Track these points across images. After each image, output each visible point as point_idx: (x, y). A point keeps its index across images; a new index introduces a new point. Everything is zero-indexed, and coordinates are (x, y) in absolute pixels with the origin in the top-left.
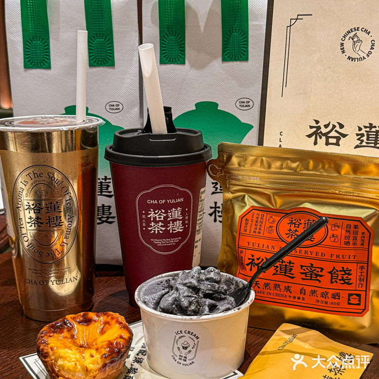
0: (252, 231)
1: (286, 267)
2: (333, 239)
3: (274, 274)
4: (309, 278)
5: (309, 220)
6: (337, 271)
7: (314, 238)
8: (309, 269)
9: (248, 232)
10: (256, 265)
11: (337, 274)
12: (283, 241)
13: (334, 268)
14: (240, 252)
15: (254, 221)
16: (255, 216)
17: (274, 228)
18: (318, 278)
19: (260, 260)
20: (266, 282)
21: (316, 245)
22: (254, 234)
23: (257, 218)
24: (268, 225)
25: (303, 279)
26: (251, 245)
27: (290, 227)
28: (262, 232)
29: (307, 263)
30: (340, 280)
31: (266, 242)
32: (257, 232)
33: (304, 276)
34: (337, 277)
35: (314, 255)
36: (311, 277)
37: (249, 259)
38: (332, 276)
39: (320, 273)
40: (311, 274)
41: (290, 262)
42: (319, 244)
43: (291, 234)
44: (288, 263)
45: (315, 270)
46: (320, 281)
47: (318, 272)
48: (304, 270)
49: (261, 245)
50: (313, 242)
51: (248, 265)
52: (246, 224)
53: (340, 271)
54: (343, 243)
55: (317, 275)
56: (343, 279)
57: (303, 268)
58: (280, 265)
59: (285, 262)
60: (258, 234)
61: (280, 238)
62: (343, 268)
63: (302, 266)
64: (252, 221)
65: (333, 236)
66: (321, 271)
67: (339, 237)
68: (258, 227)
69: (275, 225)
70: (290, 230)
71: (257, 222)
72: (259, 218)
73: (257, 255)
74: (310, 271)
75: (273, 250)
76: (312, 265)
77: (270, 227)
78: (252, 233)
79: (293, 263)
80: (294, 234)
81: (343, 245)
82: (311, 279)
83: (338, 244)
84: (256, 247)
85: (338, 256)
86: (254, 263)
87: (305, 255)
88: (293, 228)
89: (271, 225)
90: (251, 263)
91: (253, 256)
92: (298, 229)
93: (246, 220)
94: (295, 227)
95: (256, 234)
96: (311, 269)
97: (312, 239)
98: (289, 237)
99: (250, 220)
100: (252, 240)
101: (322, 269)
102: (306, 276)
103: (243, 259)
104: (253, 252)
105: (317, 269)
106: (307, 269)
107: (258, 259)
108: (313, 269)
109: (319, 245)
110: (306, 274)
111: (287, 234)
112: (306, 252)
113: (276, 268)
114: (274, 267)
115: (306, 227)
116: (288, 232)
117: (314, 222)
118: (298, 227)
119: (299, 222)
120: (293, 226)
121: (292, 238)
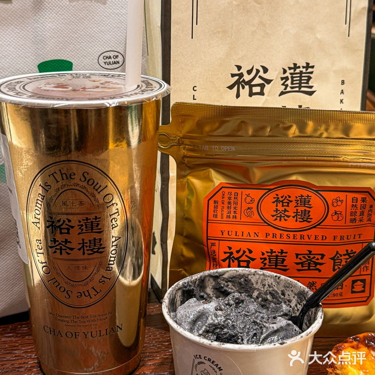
0: (225, 216)
1: (277, 259)
2: (335, 217)
3: (261, 268)
4: (307, 268)
5: (302, 196)
6: (341, 256)
7: (311, 219)
8: (307, 257)
9: (219, 218)
10: (236, 259)
11: (341, 260)
12: (269, 225)
13: (337, 252)
14: (210, 245)
15: (226, 203)
16: (226, 196)
17: (255, 210)
18: (318, 267)
19: (241, 253)
21: (314, 227)
22: (228, 219)
23: (230, 198)
24: (245, 206)
25: (299, 270)
26: (225, 235)
27: (277, 206)
28: (238, 216)
29: (304, 250)
31: (246, 229)
32: (231, 217)
33: (300, 267)
34: (341, 262)
35: (312, 239)
36: (309, 266)
37: (225, 253)
38: (334, 263)
39: (320, 261)
40: (309, 264)
41: (282, 252)
42: (319, 225)
43: (279, 215)
44: (279, 252)
45: (314, 257)
46: (320, 271)
47: (318, 259)
48: (300, 259)
49: (239, 233)
50: (311, 224)
51: (224, 260)
52: (216, 207)
53: (344, 255)
54: (348, 220)
55: (316, 264)
57: (299, 256)
58: (268, 256)
59: (275, 252)
60: (234, 220)
61: (265, 222)
62: (347, 251)
63: (297, 255)
64: (223, 203)
65: (336, 213)
66: (322, 258)
67: (343, 213)
68: (232, 210)
69: (254, 205)
70: (277, 210)
71: (229, 203)
72: (233, 198)
73: (236, 246)
74: (308, 260)
75: (256, 238)
76: (310, 252)
77: (249, 208)
78: (225, 219)
79: (286, 253)
80: (283, 215)
81: (348, 223)
82: (309, 269)
83: (342, 223)
84: (233, 236)
85: (342, 238)
86: (233, 257)
87: (301, 240)
88: (280, 207)
89: (250, 206)
90: (229, 258)
91: (230, 248)
92: (287, 208)
93: (215, 202)
94: (283, 206)
95: (231, 219)
96: (309, 257)
97: (309, 220)
98: (276, 219)
99: (220, 203)
100: (226, 228)
101: (323, 256)
102: (302, 266)
103: (217, 255)
104: (231, 244)
105: (316, 256)
106: (304, 257)
107: (238, 252)
108: (312, 256)
109: (318, 227)
110: (302, 263)
111: (273, 216)
112: (302, 237)
113: (264, 261)
114: (261, 259)
115: (299, 205)
116: (275, 213)
117: (309, 198)
118: (288, 206)
119: (289, 199)
120: (280, 205)
121: (280, 220)
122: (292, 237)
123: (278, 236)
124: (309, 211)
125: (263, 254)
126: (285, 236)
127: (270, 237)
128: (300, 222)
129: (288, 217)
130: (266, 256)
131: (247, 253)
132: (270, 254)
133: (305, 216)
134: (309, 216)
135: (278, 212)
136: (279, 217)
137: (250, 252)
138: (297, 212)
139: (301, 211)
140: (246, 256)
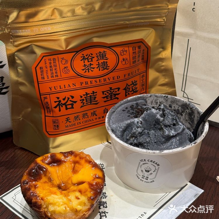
0: (50, 77)
1: (91, 98)
2: (124, 63)
3: (82, 107)
4: (110, 99)
5: (100, 52)
6: (129, 86)
7: (109, 67)
8: (109, 92)
9: (46, 79)
10: (64, 104)
11: (129, 88)
12: (82, 77)
13: (127, 84)
14: (43, 99)
15: (48, 67)
16: (48, 62)
17: (69, 68)
18: (117, 96)
19: (66, 99)
20: (76, 115)
21: (112, 72)
22: (52, 79)
23: (50, 63)
24: (62, 66)
25: (105, 102)
26: (53, 90)
27: (84, 62)
28: (59, 74)
29: (106, 88)
30: (131, 91)
31: (66, 83)
32: (54, 76)
33: (105, 99)
34: (129, 90)
35: (111, 80)
36: (111, 98)
37: (55, 102)
38: (126, 91)
40: (111, 96)
41: (93, 92)
42: (114, 70)
43: (87, 69)
44: (91, 94)
45: (114, 91)
46: (118, 99)
47: (116, 92)
48: (105, 94)
49: (62, 86)
50: (109, 70)
51: (55, 107)
52: (42, 72)
53: (131, 85)
54: (131, 63)
55: (115, 95)
56: (133, 90)
57: (105, 93)
58: (85, 97)
59: (89, 94)
60: (57, 78)
61: (79, 75)
62: (132, 82)
63: (103, 92)
64: (47, 68)
65: (124, 60)
66: (118, 91)
67: (128, 59)
68: (54, 71)
69: (68, 65)
70: (85, 66)
71: (51, 67)
72: (52, 63)
73: (62, 96)
74: (110, 94)
75: (75, 87)
76: (111, 88)
77: (65, 68)
78: (50, 78)
79: (96, 92)
80: (90, 68)
81: (132, 65)
82: (111, 99)
83: (128, 65)
84: (59, 89)
85: (129, 75)
86: (62, 104)
87: (104, 82)
88: (87, 63)
89: (65, 66)
90: (58, 105)
91: (58, 98)
92: (92, 63)
93: (40, 68)
94: (88, 61)
95: (55, 78)
96: (111, 92)
97: (107, 68)
98: (86, 72)
99: (44, 68)
100: (52, 85)
101: (119, 89)
102: (107, 99)
103: (50, 105)
104: (58, 95)
105: (115, 90)
106: (108, 93)
107: (64, 99)
108: (112, 91)
109: (114, 71)
110: (107, 97)
111: (83, 70)
112: (105, 80)
113: (82, 101)
114: (81, 100)
115: (99, 59)
116: (84, 68)
117: (105, 53)
118: (92, 61)
119: (92, 56)
120: (86, 61)
121: (89, 72)
122: (98, 81)
123: (89, 83)
124: (107, 62)
125: (81, 97)
126: (94, 82)
127: (84, 85)
128: (102, 70)
129: (93, 68)
130: (83, 98)
131: (71, 99)
132: (86, 96)
133: (105, 66)
134: (107, 65)
135: (86, 66)
136: (87, 70)
137: (73, 97)
138: (99, 64)
139: (102, 63)
140: (70, 101)
